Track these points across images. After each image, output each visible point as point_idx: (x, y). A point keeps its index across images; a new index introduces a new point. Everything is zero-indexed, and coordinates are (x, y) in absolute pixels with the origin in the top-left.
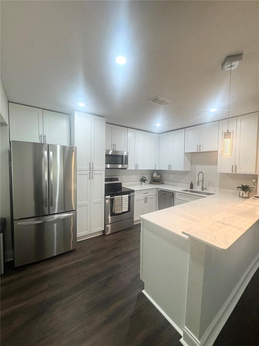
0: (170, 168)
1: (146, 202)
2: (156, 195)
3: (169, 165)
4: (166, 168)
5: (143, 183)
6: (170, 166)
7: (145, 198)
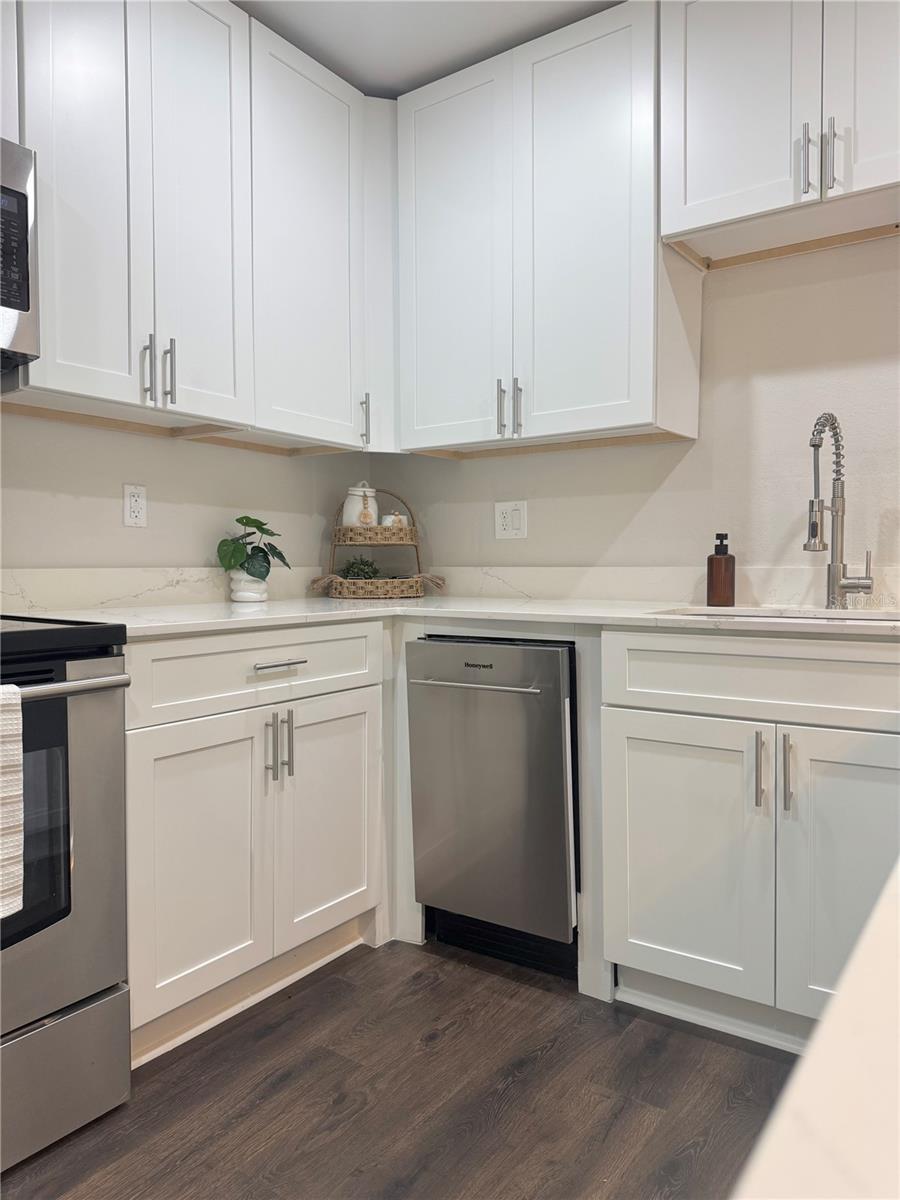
0: (508, 420)
1: (280, 766)
2: (389, 687)
3: (501, 392)
4: (474, 426)
5: (248, 588)
6: (510, 396)
7: (274, 724)
